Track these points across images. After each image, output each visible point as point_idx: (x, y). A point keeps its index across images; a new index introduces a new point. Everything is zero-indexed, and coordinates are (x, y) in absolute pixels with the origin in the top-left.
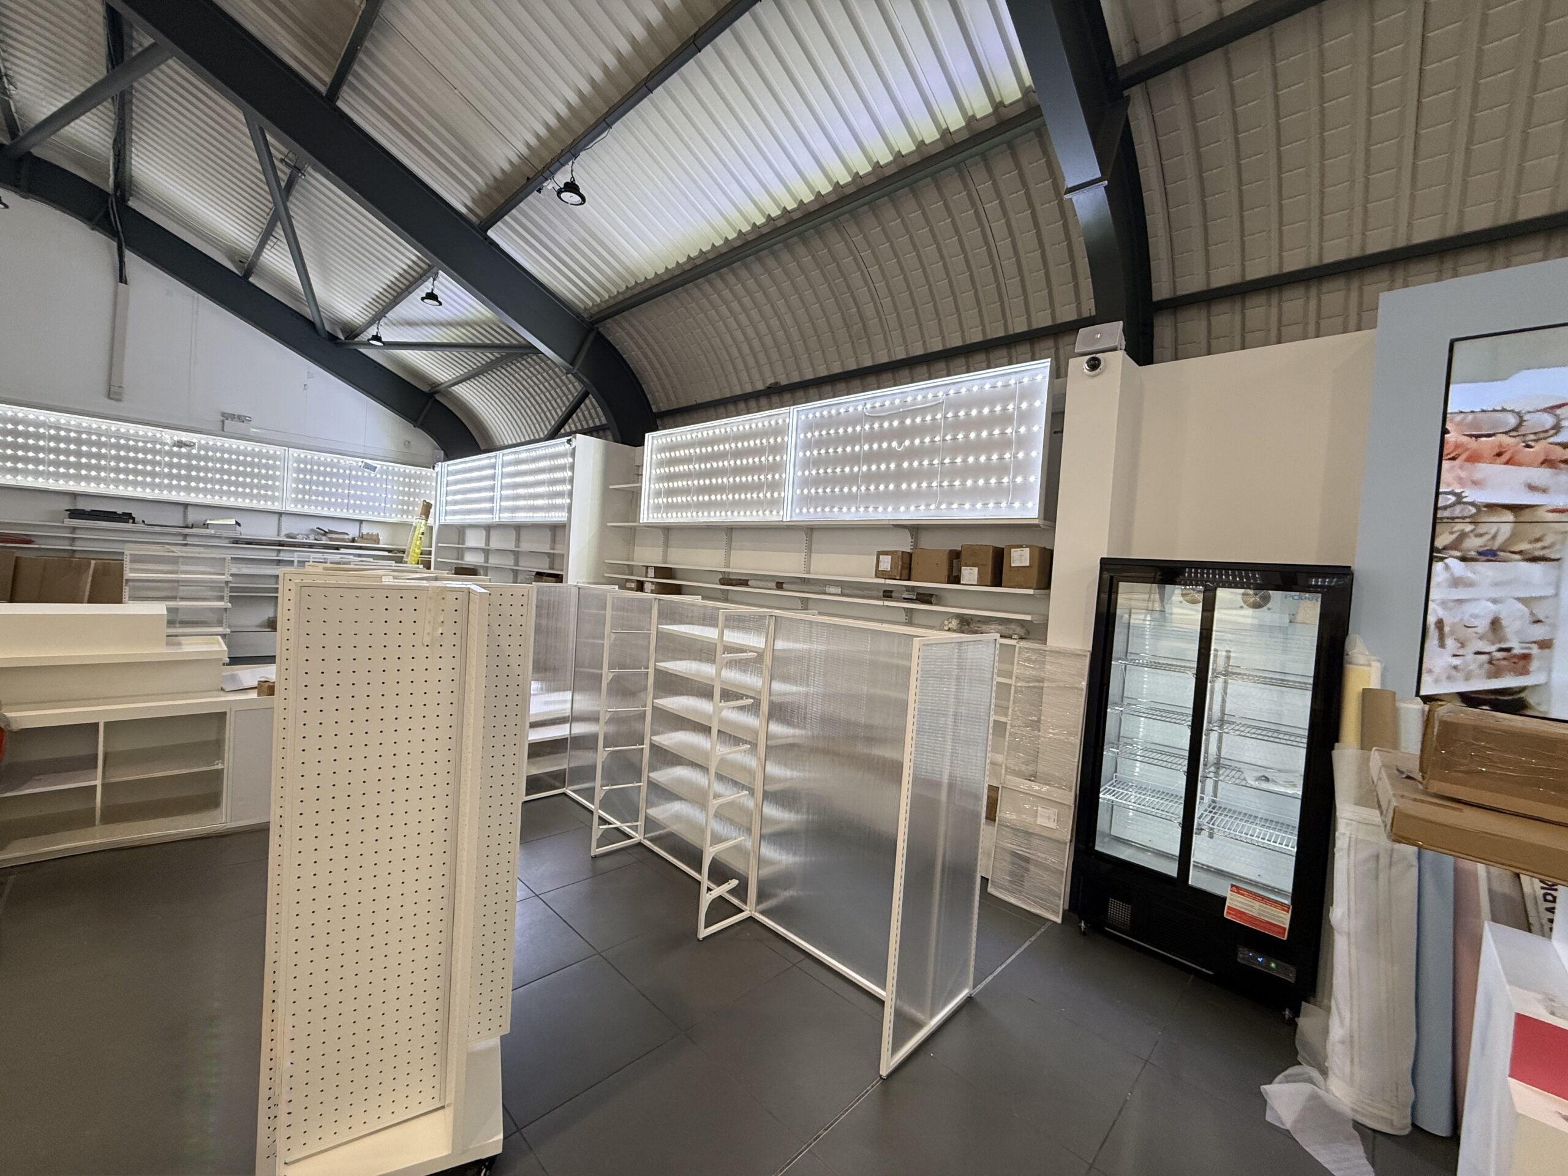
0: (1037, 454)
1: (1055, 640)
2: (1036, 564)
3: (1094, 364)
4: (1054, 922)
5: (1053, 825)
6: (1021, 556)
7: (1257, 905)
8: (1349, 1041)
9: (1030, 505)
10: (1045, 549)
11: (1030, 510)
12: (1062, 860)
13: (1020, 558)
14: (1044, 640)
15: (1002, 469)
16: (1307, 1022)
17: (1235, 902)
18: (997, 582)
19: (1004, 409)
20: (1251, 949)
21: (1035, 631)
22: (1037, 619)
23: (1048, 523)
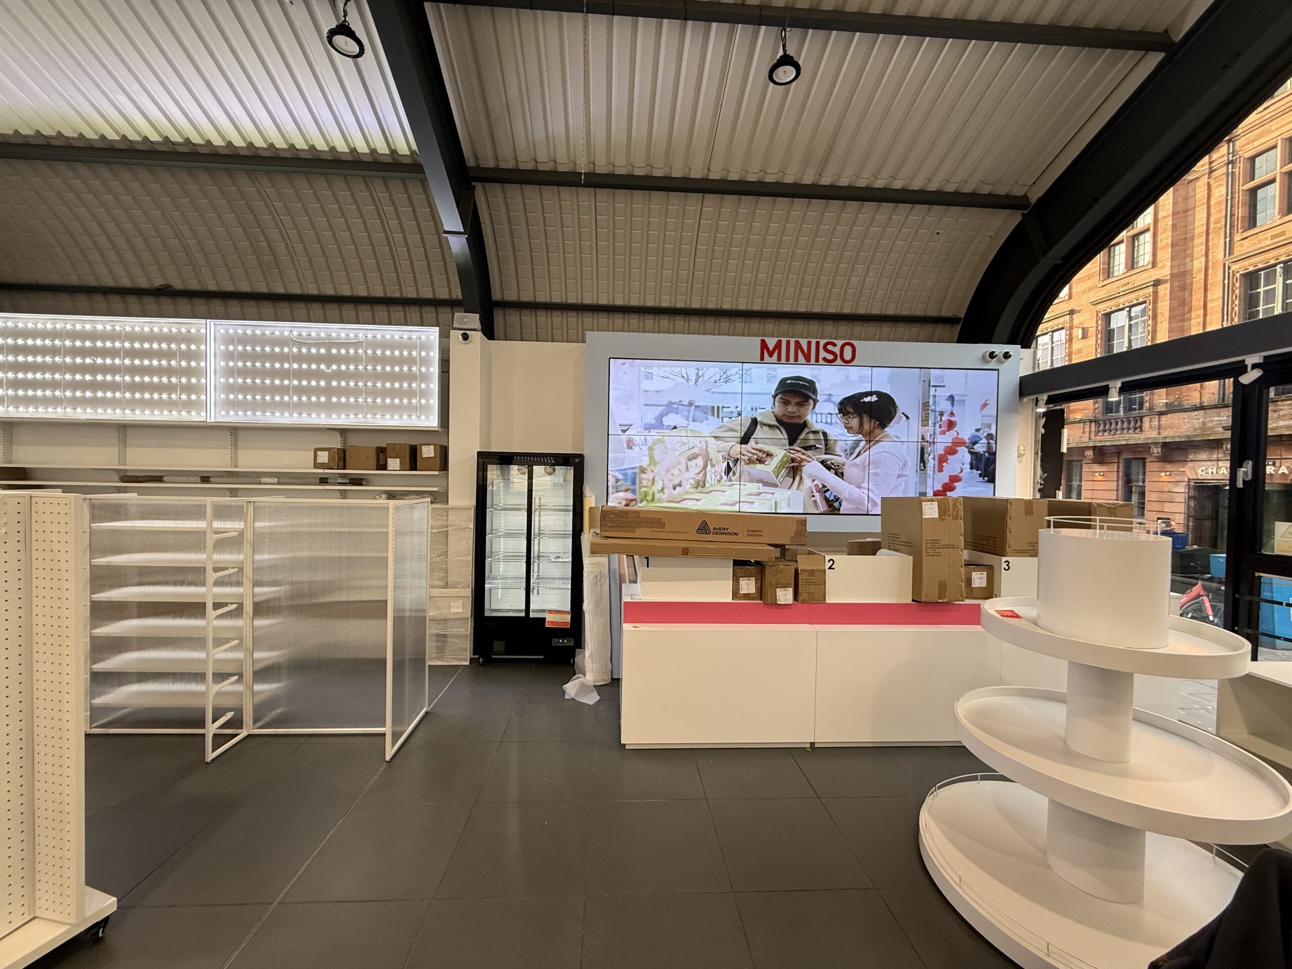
0: (435, 386)
1: (453, 502)
2: (438, 455)
3: (465, 337)
4: (465, 666)
5: (461, 611)
6: (428, 450)
7: (558, 616)
8: (591, 656)
9: (431, 418)
10: (442, 446)
11: (432, 421)
12: (467, 629)
13: (428, 452)
14: (447, 502)
15: (411, 394)
16: (578, 659)
17: (549, 618)
18: (414, 467)
19: (410, 353)
20: (557, 638)
21: (440, 497)
22: (441, 490)
23: (443, 429)
